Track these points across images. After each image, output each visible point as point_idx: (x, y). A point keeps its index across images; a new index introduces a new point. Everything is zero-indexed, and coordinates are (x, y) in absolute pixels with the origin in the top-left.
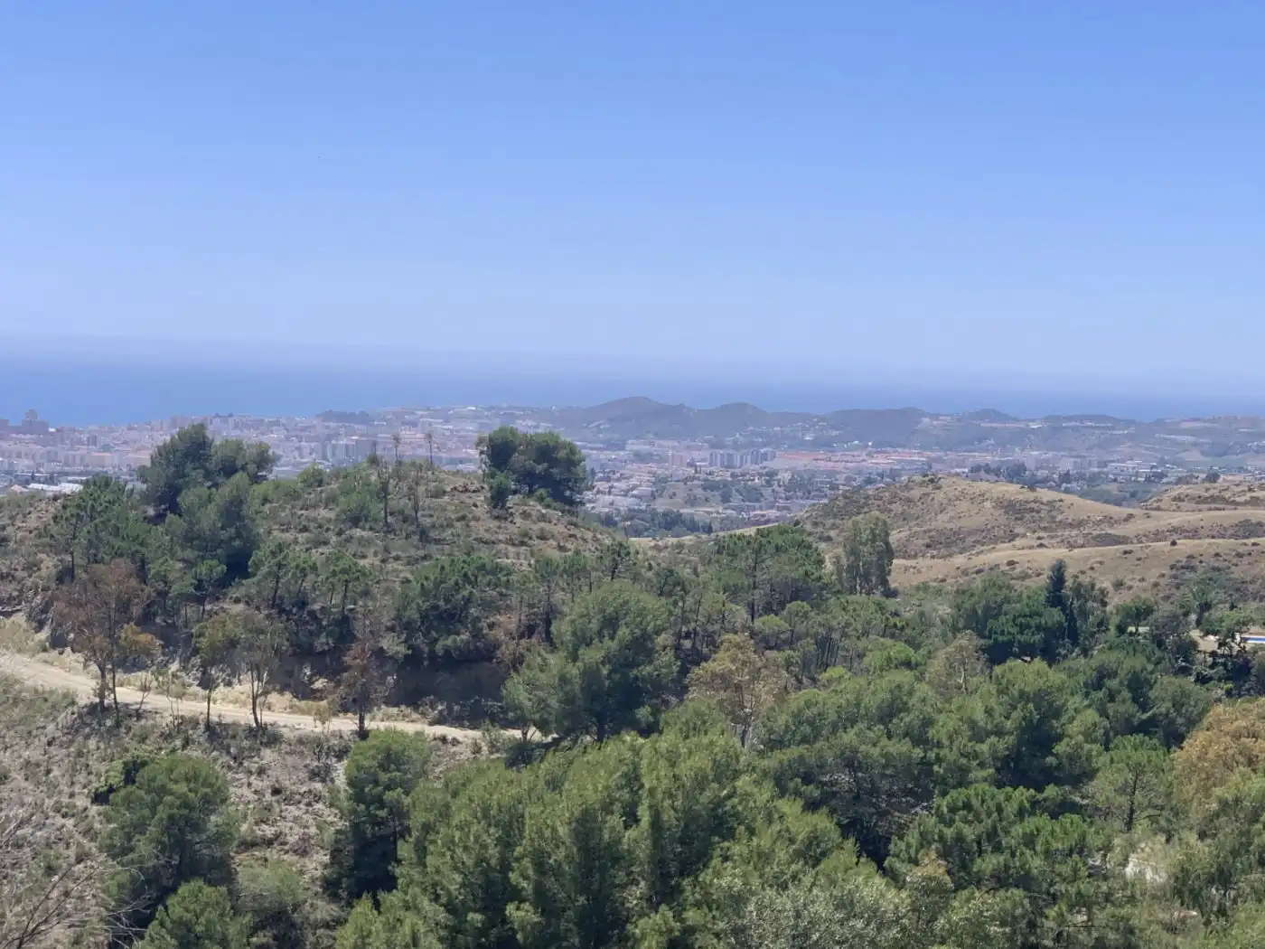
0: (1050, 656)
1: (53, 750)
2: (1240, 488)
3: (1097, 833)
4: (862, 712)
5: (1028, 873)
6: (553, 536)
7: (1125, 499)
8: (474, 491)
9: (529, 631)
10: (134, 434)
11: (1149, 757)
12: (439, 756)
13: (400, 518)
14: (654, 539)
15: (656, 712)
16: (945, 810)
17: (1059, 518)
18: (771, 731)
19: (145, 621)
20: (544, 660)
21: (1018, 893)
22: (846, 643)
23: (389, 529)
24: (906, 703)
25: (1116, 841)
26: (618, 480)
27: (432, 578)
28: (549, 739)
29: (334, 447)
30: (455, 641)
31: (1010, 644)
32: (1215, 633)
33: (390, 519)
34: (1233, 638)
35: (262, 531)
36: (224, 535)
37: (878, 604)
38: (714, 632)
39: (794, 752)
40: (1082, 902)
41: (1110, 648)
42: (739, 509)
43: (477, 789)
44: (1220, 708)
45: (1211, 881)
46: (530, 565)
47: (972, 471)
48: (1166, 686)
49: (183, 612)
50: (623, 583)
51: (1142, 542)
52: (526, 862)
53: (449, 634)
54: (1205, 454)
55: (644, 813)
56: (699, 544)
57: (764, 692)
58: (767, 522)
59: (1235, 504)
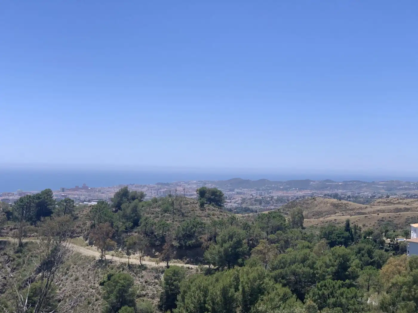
0: (346, 245)
1: (90, 272)
2: (395, 200)
3: (360, 292)
4: (297, 260)
5: (341, 303)
6: (216, 215)
7: (365, 203)
8: (196, 203)
9: (210, 239)
10: (109, 189)
11: (373, 272)
12: (187, 272)
13: (177, 210)
14: (242, 214)
15: (243, 260)
16: (319, 286)
17: (347, 208)
18: (273, 265)
19: (113, 238)
20: (214, 247)
21: (339, 308)
22: (292, 242)
23: (174, 213)
24: (308, 258)
25: (365, 294)
26: (233, 199)
27: (185, 226)
28: (216, 268)
29: (160, 192)
30: (191, 242)
31: (335, 241)
32: (390, 238)
33: (174, 211)
34: (395, 239)
35: (142, 214)
36: (132, 216)
37: (300, 231)
38: (258, 239)
39: (279, 271)
40: (356, 311)
41: (362, 243)
42: (264, 207)
43: (197, 281)
44: (391, 258)
45: (390, 305)
46: (210, 222)
47: (324, 196)
48: (377, 252)
49: (122, 235)
50: (234, 227)
51: (370, 214)
52: (210, 302)
53: (190, 240)
54: (386, 190)
55: (240, 288)
56: (254, 216)
57: (271, 255)
58: (271, 209)
59: (395, 204)
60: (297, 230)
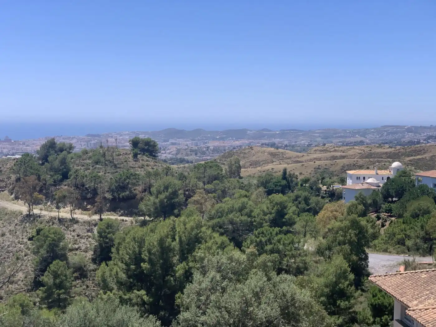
0: (283, 193)
1: (17, 227)
2: (331, 147)
3: (296, 238)
4: (234, 209)
5: (279, 249)
6: (150, 165)
8: (129, 154)
9: (145, 191)
10: (35, 142)
11: (309, 218)
12: (122, 225)
13: (109, 162)
14: (177, 165)
15: (179, 211)
16: (257, 234)
17: (285, 156)
18: (210, 215)
19: (40, 191)
20: (149, 198)
21: (276, 255)
22: (229, 191)
23: (106, 165)
24: (246, 207)
25: (302, 240)
26: (167, 150)
27: (118, 177)
28: (151, 219)
29: (90, 143)
30: (125, 194)
31: (273, 190)
32: (326, 185)
33: (106, 162)
34: (331, 187)
35: (71, 166)
36: (61, 168)
37: (238, 181)
38: (194, 189)
39: (216, 220)
40: (293, 256)
41: (299, 190)
42: (200, 157)
43: (132, 233)
44: (326, 205)
45: (326, 249)
46: (144, 173)
47: (261, 145)
49: (51, 189)
50: (169, 177)
51: (306, 162)
52: (146, 252)
53: (123, 192)
54: (322, 139)
55: (177, 238)
56: (189, 167)
57: (208, 205)
58: (207, 160)
59: (330, 152)
60: (234, 180)
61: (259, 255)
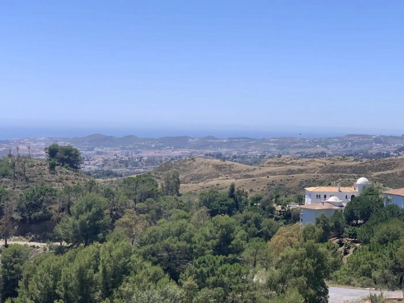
0: (230, 214)
2: (288, 159)
3: (244, 268)
4: (171, 233)
5: (223, 282)
6: (70, 179)
7: (253, 163)
8: (44, 165)
9: (63, 210)
11: (260, 244)
12: (32, 252)
13: (19, 174)
14: (104, 179)
15: (104, 235)
16: (197, 263)
17: (233, 170)
18: (142, 240)
20: (68, 219)
21: (220, 289)
22: (165, 211)
23: (15, 178)
24: (185, 230)
25: (251, 271)
26: (92, 160)
27: (30, 193)
28: (69, 245)
30: (38, 214)
31: (218, 210)
32: (280, 205)
33: (15, 175)
34: (286, 206)
37: (175, 198)
38: (123, 209)
39: (149, 246)
40: (240, 290)
41: (249, 211)
42: (131, 169)
43: (45, 263)
44: (282, 228)
45: (279, 282)
46: (63, 189)
47: (205, 156)
48: (266, 222)
50: (93, 194)
51: (258, 177)
52: (61, 286)
53: (36, 212)
54: (277, 149)
55: (100, 268)
56: (118, 180)
57: (139, 227)
58: (140, 173)
59: (287, 164)
60: (171, 199)
61: (200, 289)
